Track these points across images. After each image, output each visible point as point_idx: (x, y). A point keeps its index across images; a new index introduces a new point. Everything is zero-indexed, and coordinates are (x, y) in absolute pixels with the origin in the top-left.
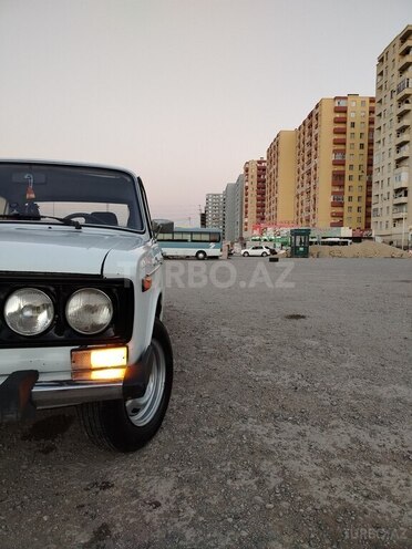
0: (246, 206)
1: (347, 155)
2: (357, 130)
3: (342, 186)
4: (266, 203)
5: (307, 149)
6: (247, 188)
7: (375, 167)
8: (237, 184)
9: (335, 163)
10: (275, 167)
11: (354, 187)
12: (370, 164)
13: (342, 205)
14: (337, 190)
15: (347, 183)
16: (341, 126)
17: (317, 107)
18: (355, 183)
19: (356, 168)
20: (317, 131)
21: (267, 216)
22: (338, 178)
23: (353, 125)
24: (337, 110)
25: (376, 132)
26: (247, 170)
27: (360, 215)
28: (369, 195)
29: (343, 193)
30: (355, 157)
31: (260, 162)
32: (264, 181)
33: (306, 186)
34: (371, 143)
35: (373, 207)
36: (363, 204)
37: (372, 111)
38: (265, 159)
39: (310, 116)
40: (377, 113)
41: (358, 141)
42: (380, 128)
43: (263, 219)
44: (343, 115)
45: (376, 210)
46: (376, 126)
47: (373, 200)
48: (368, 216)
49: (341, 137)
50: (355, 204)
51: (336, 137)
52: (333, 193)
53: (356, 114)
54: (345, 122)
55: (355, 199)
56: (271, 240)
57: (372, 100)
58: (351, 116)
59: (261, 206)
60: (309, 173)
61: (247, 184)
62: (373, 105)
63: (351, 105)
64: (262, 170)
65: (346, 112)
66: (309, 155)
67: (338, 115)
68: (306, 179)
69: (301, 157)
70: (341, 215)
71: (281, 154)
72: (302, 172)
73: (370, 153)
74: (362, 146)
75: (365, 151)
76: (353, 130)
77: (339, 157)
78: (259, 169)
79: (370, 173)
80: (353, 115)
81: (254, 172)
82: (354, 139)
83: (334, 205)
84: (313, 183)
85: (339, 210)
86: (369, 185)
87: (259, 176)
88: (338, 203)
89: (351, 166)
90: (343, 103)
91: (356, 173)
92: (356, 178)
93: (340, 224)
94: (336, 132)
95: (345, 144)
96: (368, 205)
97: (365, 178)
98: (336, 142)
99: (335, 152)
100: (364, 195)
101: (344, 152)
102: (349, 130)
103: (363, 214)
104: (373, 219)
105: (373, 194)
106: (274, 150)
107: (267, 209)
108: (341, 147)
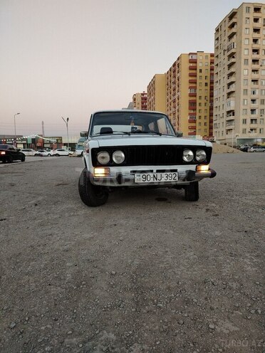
1: (198, 90)
2: (203, 74)
3: (195, 109)
5: (173, 86)
7: (214, 98)
8: (128, 108)
9: (191, 95)
10: (153, 98)
11: (202, 110)
12: (212, 96)
13: (195, 122)
14: (192, 112)
15: (198, 108)
16: (194, 72)
17: (178, 59)
18: (203, 107)
19: (203, 98)
20: (179, 75)
22: (193, 105)
23: (201, 71)
24: (191, 61)
25: (215, 75)
26: (135, 100)
27: (205, 127)
28: (211, 115)
29: (195, 114)
30: (202, 91)
31: (143, 94)
32: (146, 107)
33: (173, 109)
34: (212, 82)
35: (214, 122)
36: (208, 121)
37: (212, 62)
38: (146, 92)
39: (174, 65)
40: (215, 63)
41: (204, 81)
42: (217, 73)
44: (194, 65)
45: (216, 124)
46: (215, 72)
47: (214, 118)
48: (211, 128)
49: (194, 78)
50: (203, 121)
51: (191, 78)
52: (190, 114)
53: (202, 64)
54: (196, 69)
55: (203, 117)
57: (212, 55)
58: (199, 65)
60: (174, 101)
61: (135, 109)
62: (212, 58)
63: (199, 58)
64: (144, 100)
65: (196, 63)
66: (174, 90)
67: (191, 65)
68: (172, 105)
69: (169, 91)
70: (194, 128)
72: (170, 101)
73: (212, 89)
74: (206, 84)
75: (208, 88)
76: (201, 74)
77: (193, 91)
78: (142, 99)
79: (212, 101)
80: (200, 65)
81: (139, 100)
82: (201, 80)
83: (190, 122)
84: (177, 108)
85: (193, 125)
86: (211, 109)
87: (143, 103)
88: (193, 121)
89: (200, 97)
90: (194, 57)
91: (203, 101)
92: (203, 105)
93: (194, 134)
94: (191, 75)
95: (196, 83)
96: (211, 121)
97: (209, 104)
98: (191, 82)
99: (190, 88)
100: (208, 114)
101: (195, 88)
102: (198, 74)
103: (208, 127)
104: (214, 130)
105: (214, 114)
106: (152, 86)
108: (194, 85)
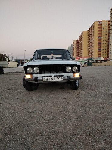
0: (74, 53)
2: (105, 30)
3: (101, 46)
4: (79, 51)
5: (91, 36)
6: (74, 48)
7: (110, 40)
8: (71, 47)
9: (99, 40)
10: (82, 41)
11: (104, 46)
12: (109, 39)
13: (101, 51)
14: (99, 47)
15: (102, 45)
16: (100, 29)
17: (93, 24)
18: (105, 45)
19: (105, 40)
20: (93, 31)
21: (80, 55)
22: (100, 44)
23: (104, 29)
25: (110, 30)
26: (74, 43)
27: (106, 54)
28: (108, 48)
29: (101, 48)
30: (104, 38)
31: (77, 40)
32: (79, 46)
33: (91, 46)
34: (109, 34)
35: (110, 51)
36: (107, 51)
37: (109, 24)
38: (79, 39)
39: (91, 27)
40: (110, 25)
41: (105, 33)
42: (111, 29)
43: (78, 56)
44: (101, 26)
45: (111, 52)
46: (110, 29)
47: (110, 50)
48: (108, 54)
49: (100, 32)
50: (104, 51)
51: (99, 32)
52: (98, 48)
53: (104, 26)
54: (101, 28)
55: (104, 49)
56: (81, 62)
57: (109, 21)
58: (103, 26)
59: (78, 53)
60: (91, 43)
61: (74, 47)
62: (109, 23)
63: (103, 23)
64: (78, 43)
65: (101, 25)
66: (91, 38)
67: (99, 26)
68: (90, 44)
69: (89, 38)
70: (100, 54)
71: (83, 38)
72: (89, 43)
73: (109, 36)
74: (106, 34)
75: (107, 36)
76: (103, 30)
77: (100, 38)
78: (77, 42)
79: (109, 42)
81: (76, 43)
82: (104, 33)
83: (98, 51)
85: (100, 53)
86: (108, 45)
87: (77, 44)
88: (100, 51)
89: (103, 40)
90: (100, 23)
91: (105, 42)
92: (105, 43)
93: (100, 57)
94: (99, 31)
96: (108, 51)
97: (107, 43)
98: (99, 34)
99: (99, 36)
100: (107, 48)
101: (101, 36)
102: (102, 30)
103: (107, 54)
104: (110, 55)
105: (110, 48)
106: (81, 37)
107: (79, 53)
108: (100, 35)
